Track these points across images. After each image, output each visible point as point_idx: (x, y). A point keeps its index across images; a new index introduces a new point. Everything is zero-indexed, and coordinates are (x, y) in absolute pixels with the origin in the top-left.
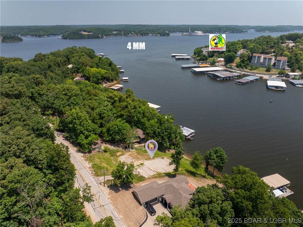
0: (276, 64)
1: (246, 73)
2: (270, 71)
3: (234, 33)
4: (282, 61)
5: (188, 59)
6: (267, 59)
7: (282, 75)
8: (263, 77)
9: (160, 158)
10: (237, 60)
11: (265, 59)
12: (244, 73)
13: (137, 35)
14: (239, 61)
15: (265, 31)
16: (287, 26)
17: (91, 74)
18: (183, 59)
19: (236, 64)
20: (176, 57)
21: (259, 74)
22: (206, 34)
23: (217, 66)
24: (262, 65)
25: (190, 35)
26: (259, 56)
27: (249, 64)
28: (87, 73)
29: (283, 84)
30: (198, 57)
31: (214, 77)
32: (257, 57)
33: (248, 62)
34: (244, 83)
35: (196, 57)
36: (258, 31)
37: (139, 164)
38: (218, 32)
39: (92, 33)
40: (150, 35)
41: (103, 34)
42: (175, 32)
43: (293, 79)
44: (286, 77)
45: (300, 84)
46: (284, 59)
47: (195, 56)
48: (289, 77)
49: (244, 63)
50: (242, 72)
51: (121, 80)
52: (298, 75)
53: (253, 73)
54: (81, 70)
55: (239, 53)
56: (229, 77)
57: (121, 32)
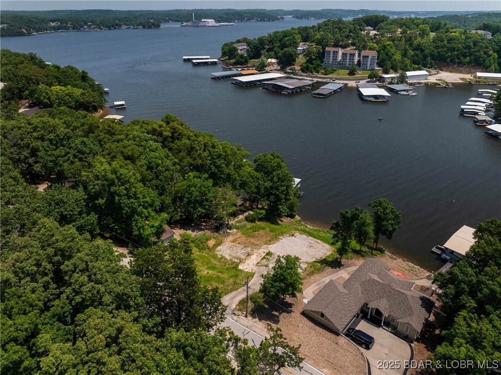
0: (362, 63)
1: (319, 80)
2: (355, 74)
3: (264, 21)
4: (370, 57)
5: (215, 63)
6: (348, 55)
7: (374, 79)
8: (347, 84)
9: (288, 235)
10: (301, 60)
11: (344, 55)
12: (317, 79)
13: (100, 28)
14: (305, 61)
15: (308, 18)
16: (337, 10)
17: (53, 98)
18: (206, 63)
19: (301, 66)
20: (194, 61)
21: (340, 79)
22: (221, 24)
23: (269, 72)
24: (341, 65)
25: (195, 26)
26: (335, 51)
27: (321, 66)
28: (44, 97)
29: (383, 92)
30: (229, 59)
31: (275, 90)
32: (332, 53)
33: (319, 62)
34: (327, 94)
35: (226, 60)
36: (299, 18)
37: (263, 255)
38: (238, 20)
39: (5, 25)
40: (124, 27)
41: (28, 26)
42: (166, 21)
43: (391, 83)
44: (381, 82)
45: (404, 90)
46: (372, 54)
47: (225, 58)
48: (384, 82)
49: (313, 64)
50: (314, 79)
51: (110, 107)
52: (395, 77)
53: (330, 78)
54: (27, 92)
55: (301, 48)
56: (299, 88)
57: (66, 23)
